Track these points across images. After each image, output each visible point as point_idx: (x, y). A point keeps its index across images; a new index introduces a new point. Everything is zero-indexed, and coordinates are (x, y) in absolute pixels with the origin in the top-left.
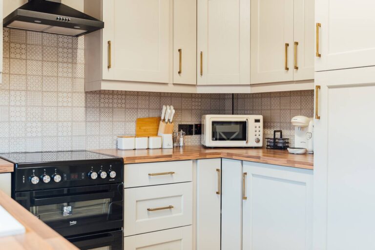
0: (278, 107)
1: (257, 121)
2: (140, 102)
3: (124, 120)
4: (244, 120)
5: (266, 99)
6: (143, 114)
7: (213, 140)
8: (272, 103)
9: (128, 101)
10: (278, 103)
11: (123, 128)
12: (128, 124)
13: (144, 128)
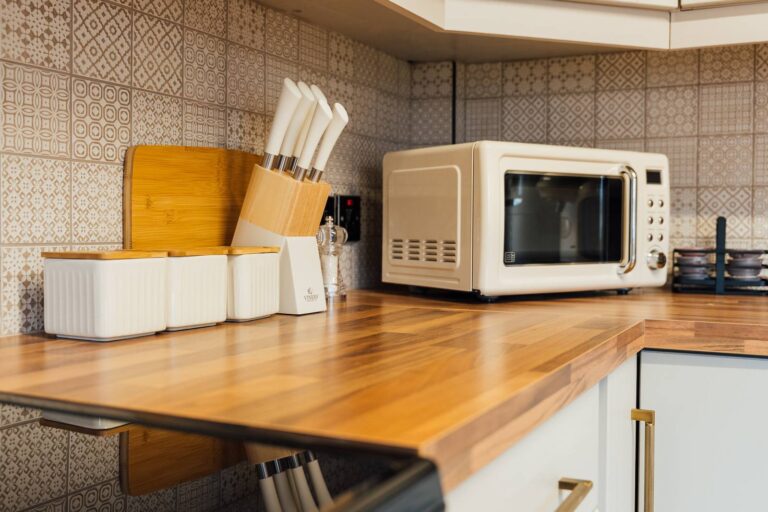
0: (689, 128)
1: (653, 177)
2: (142, 50)
3: (63, 148)
4: (613, 171)
5: (620, 97)
6: (155, 127)
7: (507, 263)
8: (653, 112)
9: (83, 35)
10: (689, 111)
11: (60, 202)
12: (82, 175)
13: (166, 203)
